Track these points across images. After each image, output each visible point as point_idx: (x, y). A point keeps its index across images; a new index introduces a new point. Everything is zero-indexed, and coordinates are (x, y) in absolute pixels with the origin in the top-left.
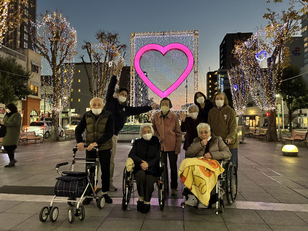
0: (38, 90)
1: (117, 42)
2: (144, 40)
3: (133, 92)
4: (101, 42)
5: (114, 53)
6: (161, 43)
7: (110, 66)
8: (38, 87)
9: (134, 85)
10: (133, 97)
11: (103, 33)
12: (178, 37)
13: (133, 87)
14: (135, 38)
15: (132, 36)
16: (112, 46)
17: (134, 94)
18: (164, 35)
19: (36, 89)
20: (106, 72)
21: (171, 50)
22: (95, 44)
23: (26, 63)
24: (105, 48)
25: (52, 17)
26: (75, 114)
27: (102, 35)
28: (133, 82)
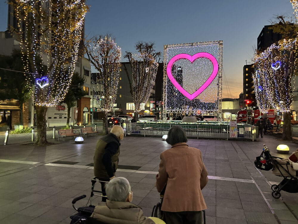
0: (88, 90)
1: (153, 50)
2: (175, 51)
3: (165, 94)
4: (140, 52)
5: (150, 60)
6: (189, 52)
7: (147, 72)
8: (88, 88)
9: (166, 89)
10: (165, 99)
11: (141, 45)
12: (204, 47)
13: (165, 90)
14: (167, 49)
15: (165, 48)
16: (149, 54)
17: (166, 96)
18: (192, 45)
19: (87, 89)
20: (144, 77)
21: (198, 58)
22: (135, 54)
23: (80, 68)
24: (143, 57)
25: (104, 40)
26: (117, 108)
27: (140, 46)
28: (165, 86)
